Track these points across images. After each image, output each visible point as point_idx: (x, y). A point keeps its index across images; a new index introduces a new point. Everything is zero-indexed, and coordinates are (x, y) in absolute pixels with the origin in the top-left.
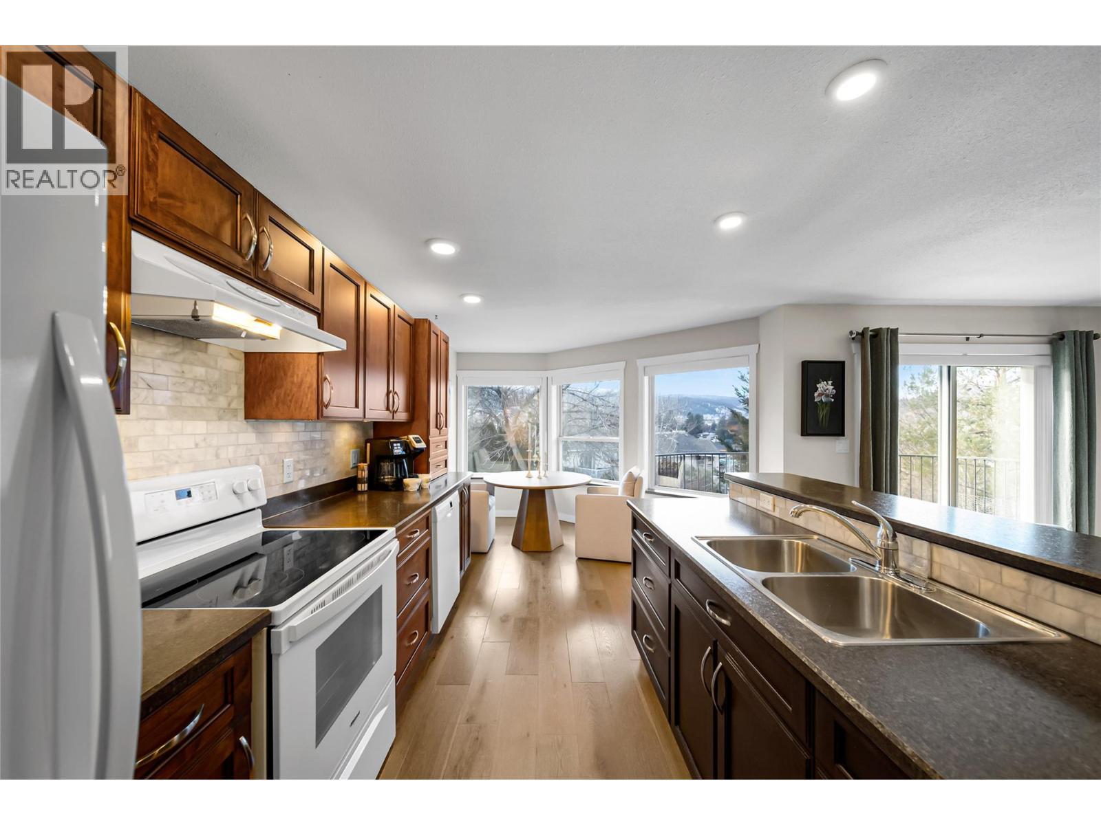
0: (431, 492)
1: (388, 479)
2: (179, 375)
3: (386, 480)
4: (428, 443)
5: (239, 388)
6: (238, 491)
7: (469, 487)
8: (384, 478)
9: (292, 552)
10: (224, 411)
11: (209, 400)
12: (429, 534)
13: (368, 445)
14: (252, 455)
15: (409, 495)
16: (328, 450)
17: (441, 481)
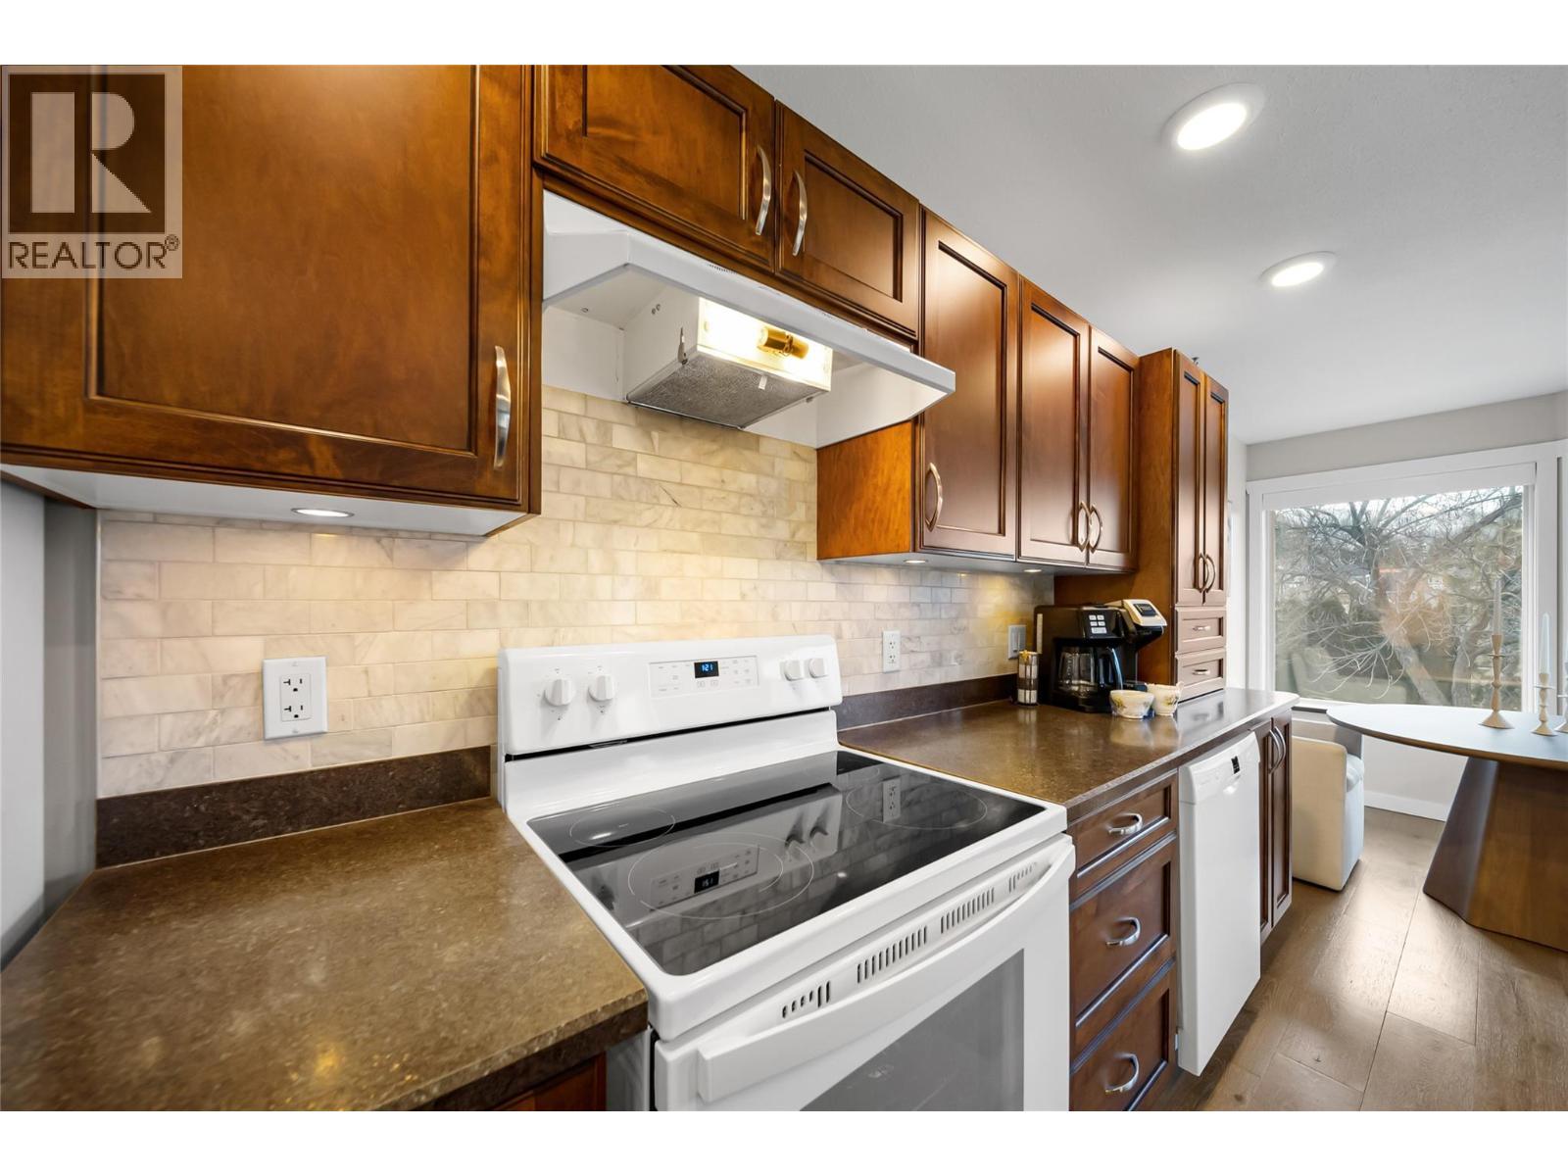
0: (1181, 725)
1: (1078, 686)
2: (718, 486)
3: (1076, 688)
4: (1171, 617)
5: (808, 509)
6: (791, 676)
7: (1287, 729)
8: (1071, 684)
9: (898, 792)
10: (786, 545)
11: (763, 526)
12: (1173, 828)
13: (1040, 616)
14: (830, 620)
15: (1123, 725)
16: (964, 622)
17: (1209, 705)
